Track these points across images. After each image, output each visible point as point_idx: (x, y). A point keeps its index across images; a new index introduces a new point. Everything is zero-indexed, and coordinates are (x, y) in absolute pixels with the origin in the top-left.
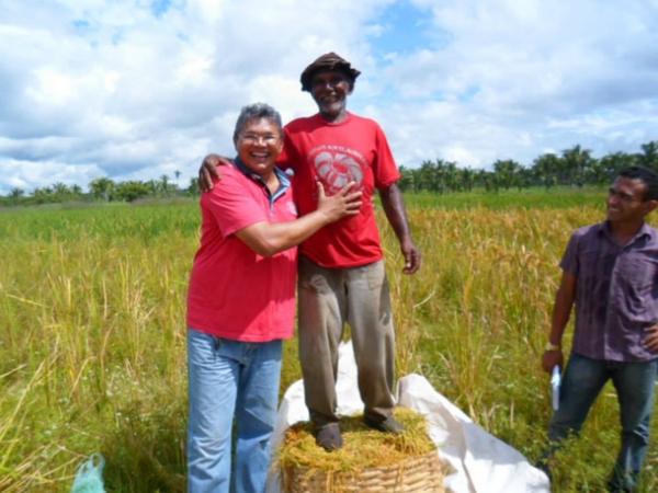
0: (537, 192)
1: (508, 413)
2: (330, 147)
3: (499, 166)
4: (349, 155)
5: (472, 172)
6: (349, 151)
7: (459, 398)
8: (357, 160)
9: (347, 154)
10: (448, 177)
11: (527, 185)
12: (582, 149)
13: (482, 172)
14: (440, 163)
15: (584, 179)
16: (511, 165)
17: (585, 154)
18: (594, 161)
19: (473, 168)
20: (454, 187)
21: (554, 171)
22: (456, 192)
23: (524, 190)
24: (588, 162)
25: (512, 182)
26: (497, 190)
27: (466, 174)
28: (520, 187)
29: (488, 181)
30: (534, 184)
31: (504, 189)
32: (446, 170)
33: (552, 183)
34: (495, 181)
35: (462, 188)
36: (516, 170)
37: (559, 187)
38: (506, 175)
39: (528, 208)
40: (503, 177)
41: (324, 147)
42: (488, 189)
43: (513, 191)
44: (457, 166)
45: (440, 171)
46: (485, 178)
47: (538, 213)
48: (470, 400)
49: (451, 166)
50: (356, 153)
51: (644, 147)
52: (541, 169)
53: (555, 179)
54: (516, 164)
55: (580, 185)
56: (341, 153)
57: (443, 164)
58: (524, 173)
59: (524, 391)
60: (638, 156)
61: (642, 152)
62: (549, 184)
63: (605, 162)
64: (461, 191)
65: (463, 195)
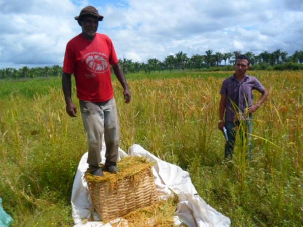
0: (166, 72)
1: (171, 155)
2: (92, 53)
3: (151, 61)
4: (101, 56)
5: (139, 64)
6: (100, 54)
7: (153, 152)
8: (104, 57)
9: (99, 55)
10: (129, 66)
11: (162, 69)
12: (183, 53)
13: (143, 64)
14: (125, 60)
15: (184, 66)
16: (155, 60)
17: (185, 55)
18: (188, 59)
19: (139, 62)
20: (132, 71)
21: (173, 63)
22: (133, 73)
23: (161, 72)
24: (186, 59)
25: (156, 68)
26: (150, 72)
27: (137, 64)
28: (159, 70)
29: (146, 68)
30: (164, 69)
31: (153, 71)
32: (128, 63)
33: (172, 68)
34: (149, 68)
35: (135, 71)
36: (157, 63)
37: (175, 70)
38: (153, 65)
39: (166, 78)
40: (152, 66)
41: (89, 54)
42: (146, 71)
43: (157, 72)
44: (132, 61)
45: (125, 64)
46: (144, 66)
47: (170, 80)
48: (157, 152)
49: (130, 61)
50: (103, 55)
51: (206, 52)
52: (168, 62)
53: (173, 66)
54: (157, 60)
55: (183, 69)
56: (97, 55)
57: (126, 60)
58: (161, 64)
59: (176, 147)
60: (204, 56)
61: (206, 55)
62: (171, 69)
63: (192, 59)
64: (134, 72)
65: (135, 74)
